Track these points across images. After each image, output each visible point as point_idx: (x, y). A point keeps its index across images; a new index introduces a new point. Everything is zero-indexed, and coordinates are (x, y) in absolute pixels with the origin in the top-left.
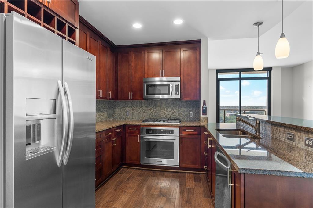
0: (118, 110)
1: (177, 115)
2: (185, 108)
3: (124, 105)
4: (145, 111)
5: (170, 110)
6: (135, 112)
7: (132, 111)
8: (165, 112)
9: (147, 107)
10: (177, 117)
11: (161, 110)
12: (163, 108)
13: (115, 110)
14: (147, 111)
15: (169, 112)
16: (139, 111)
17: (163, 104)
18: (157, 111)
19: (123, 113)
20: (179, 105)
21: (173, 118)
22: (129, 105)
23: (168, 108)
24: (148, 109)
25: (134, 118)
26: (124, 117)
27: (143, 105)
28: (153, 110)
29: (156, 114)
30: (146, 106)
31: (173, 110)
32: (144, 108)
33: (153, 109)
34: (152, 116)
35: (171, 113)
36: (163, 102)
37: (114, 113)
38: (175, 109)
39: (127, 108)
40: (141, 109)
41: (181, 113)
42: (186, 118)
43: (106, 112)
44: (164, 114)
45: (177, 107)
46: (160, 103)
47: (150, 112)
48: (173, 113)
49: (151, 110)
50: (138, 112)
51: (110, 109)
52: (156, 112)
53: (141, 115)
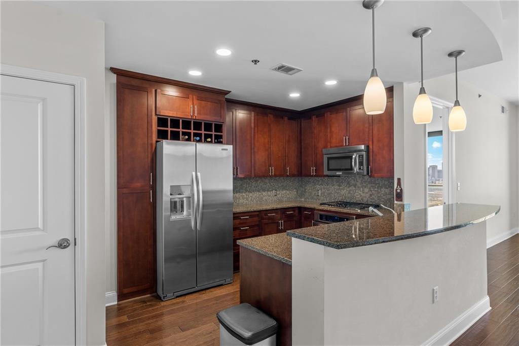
0: (309, 188)
1: (376, 199)
2: (387, 188)
3: (315, 182)
4: (337, 191)
5: (366, 190)
6: (327, 191)
7: (323, 190)
8: (361, 193)
9: (339, 186)
10: (377, 202)
11: (356, 190)
12: (358, 187)
13: (306, 188)
14: (339, 191)
15: (366, 193)
16: (331, 191)
17: (358, 182)
18: (351, 192)
19: (314, 192)
20: (379, 184)
21: (371, 203)
22: (320, 183)
23: (365, 187)
24: (341, 188)
25: (325, 199)
26: (315, 197)
27: (335, 183)
28: (345, 190)
29: (349, 195)
30: (338, 184)
31: (371, 191)
32: (337, 187)
33: (346, 188)
34: (345, 197)
35: (368, 195)
36: (358, 179)
37: (305, 192)
38: (374, 190)
39: (318, 186)
40: (332, 187)
41: (382, 195)
42: (389, 203)
43: (295, 190)
44: (359, 196)
45: (376, 187)
46: (354, 180)
47: (343, 192)
48: (371, 195)
49: (343, 189)
50: (329, 192)
51: (301, 186)
52: (349, 193)
53: (333, 196)
